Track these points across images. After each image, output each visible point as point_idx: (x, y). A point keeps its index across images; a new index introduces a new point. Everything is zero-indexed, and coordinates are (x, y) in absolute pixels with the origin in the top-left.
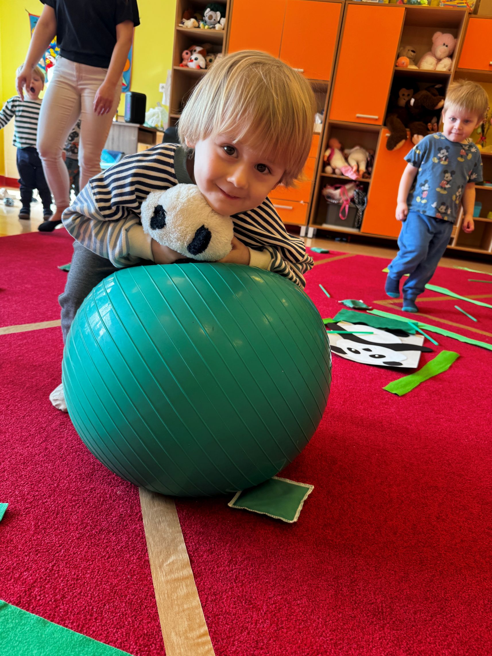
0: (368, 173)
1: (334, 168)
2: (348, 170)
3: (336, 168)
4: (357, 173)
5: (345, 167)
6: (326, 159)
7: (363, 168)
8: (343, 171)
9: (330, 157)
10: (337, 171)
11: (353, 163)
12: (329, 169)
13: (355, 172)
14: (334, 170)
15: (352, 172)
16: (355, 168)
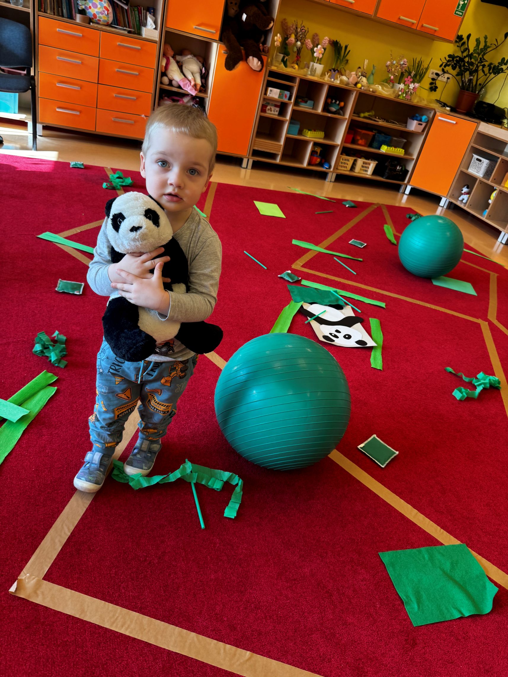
0: (204, 87)
1: (172, 79)
2: (187, 84)
3: (174, 80)
4: (194, 87)
5: (182, 80)
6: (163, 71)
7: (199, 82)
8: (182, 85)
9: (166, 67)
10: (174, 83)
11: (190, 77)
12: (166, 80)
13: (193, 86)
14: (171, 81)
15: (190, 87)
16: (193, 83)
